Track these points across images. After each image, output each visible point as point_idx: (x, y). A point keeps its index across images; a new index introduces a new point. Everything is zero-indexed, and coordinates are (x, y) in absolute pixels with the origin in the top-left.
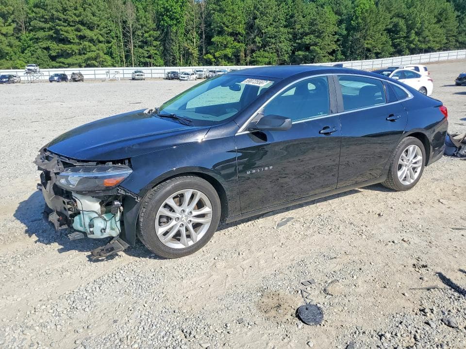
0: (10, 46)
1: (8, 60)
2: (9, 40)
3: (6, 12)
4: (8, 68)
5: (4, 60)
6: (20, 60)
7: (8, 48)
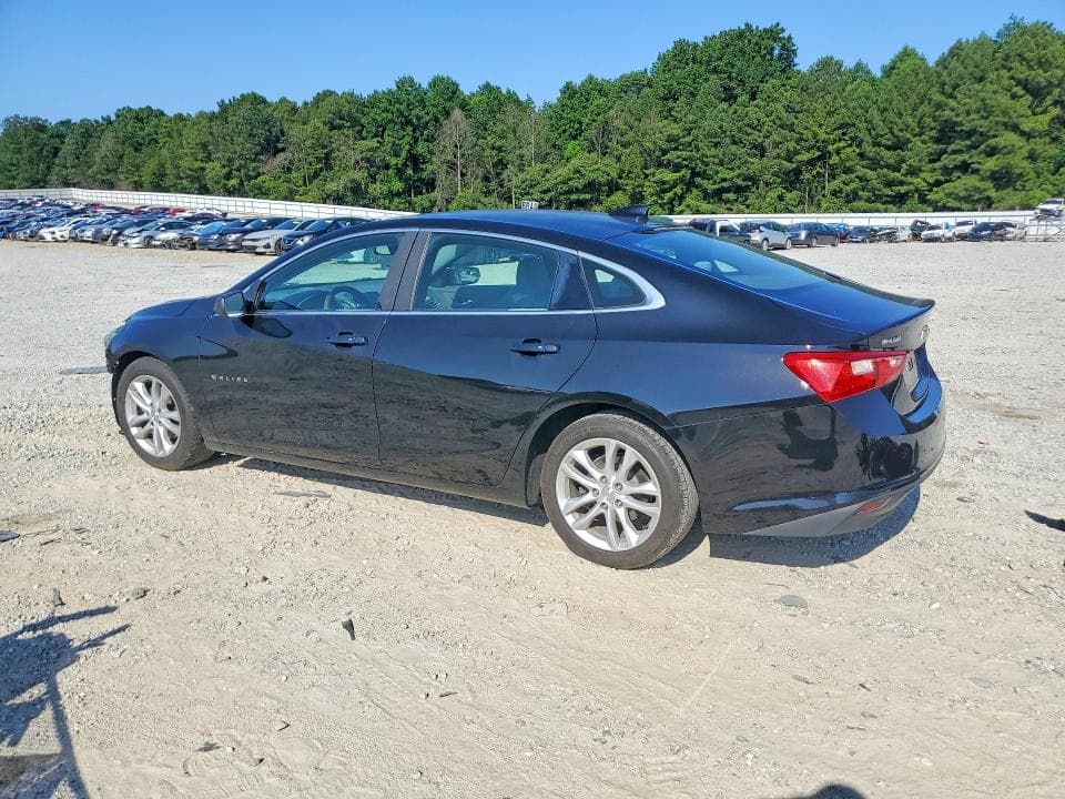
0: (1032, 157)
1: (1017, 190)
2: (1032, 146)
3: (1045, 84)
4: (1012, 208)
5: (1010, 189)
6: (1042, 190)
7: (1025, 164)
